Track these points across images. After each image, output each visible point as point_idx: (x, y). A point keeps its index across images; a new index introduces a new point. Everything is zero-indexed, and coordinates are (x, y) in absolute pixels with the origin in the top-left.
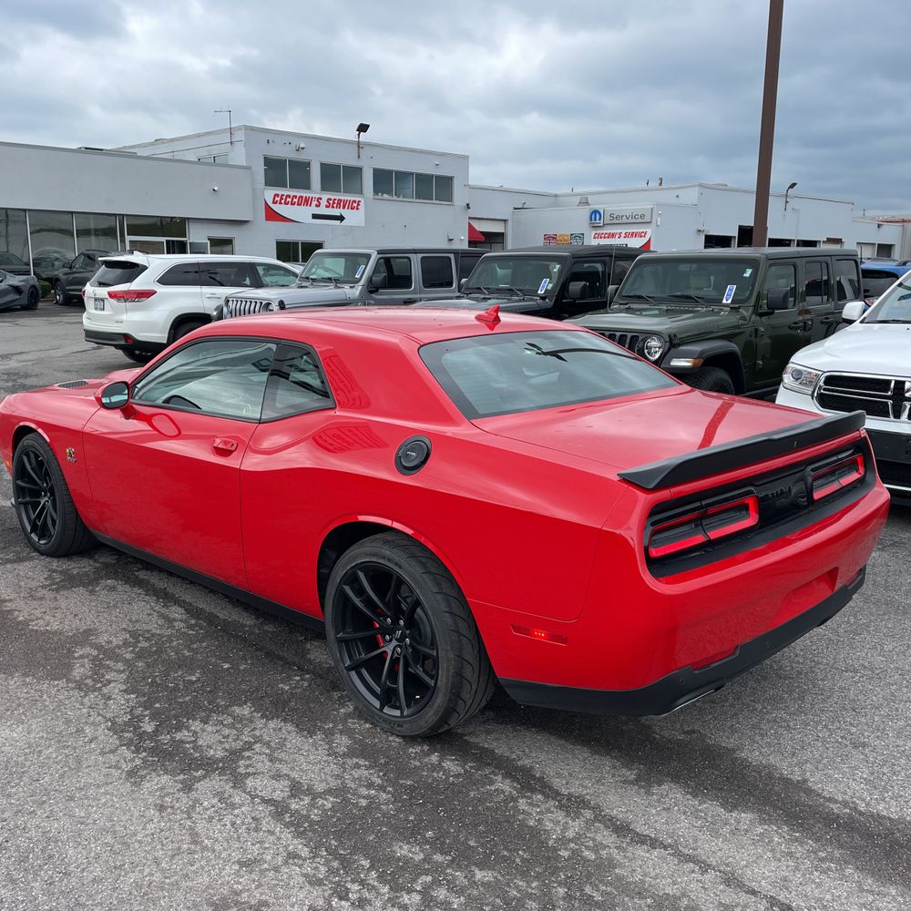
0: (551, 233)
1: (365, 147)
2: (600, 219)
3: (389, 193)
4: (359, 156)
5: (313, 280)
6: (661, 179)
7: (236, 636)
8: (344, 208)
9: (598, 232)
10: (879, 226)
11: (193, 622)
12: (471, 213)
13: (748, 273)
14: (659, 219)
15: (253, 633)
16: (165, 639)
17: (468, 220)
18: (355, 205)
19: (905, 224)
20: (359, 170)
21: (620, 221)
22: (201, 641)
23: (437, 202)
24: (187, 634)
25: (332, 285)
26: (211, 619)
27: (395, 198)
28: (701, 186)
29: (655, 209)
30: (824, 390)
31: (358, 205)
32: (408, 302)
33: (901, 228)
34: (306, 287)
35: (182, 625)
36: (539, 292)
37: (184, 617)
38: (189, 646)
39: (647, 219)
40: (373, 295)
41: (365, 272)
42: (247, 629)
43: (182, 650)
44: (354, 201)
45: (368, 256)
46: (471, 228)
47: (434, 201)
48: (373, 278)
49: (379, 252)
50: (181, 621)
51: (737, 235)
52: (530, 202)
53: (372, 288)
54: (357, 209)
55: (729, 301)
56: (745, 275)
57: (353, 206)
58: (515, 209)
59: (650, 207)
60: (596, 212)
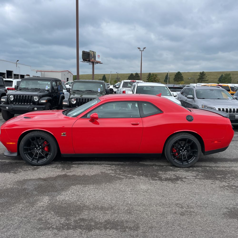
10: (37, 72)
13: (101, 86)
51: (6, 73)
55: (100, 91)
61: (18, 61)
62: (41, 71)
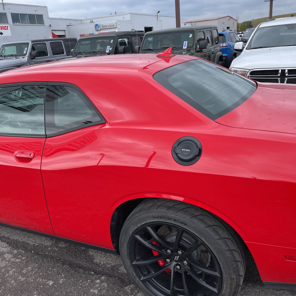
0: (82, 34)
1: (6, 5)
2: (99, 28)
3: (19, 22)
4: (4, 9)
5: (5, 56)
6: (116, 12)
7: (46, 256)
8: (2, 29)
9: (99, 32)
10: (185, 24)
11: (15, 251)
12: (52, 28)
13: (191, 36)
14: (119, 26)
15: (55, 251)
16: (3, 270)
17: (51, 31)
18: (6, 28)
19: (192, 23)
20: (5, 14)
21: (106, 28)
22: (27, 266)
23: (38, 25)
24: (16, 262)
25: (14, 58)
26: (25, 247)
27: (21, 24)
28: (130, 13)
29: (117, 23)
30: (250, 77)
31: (7, 28)
32: (48, 61)
33: (191, 25)
34: (3, 59)
35: (10, 256)
36: (107, 52)
37: (9, 249)
38: (20, 272)
39: (115, 26)
40: (33, 60)
41: (28, 50)
42: (49, 249)
43: (18, 277)
44: (6, 27)
45: (28, 44)
46: (53, 34)
47: (37, 25)
48: (32, 53)
49: (32, 42)
50: (8, 253)
51: (144, 30)
52: (72, 23)
53: (32, 57)
54: (7, 29)
55: (186, 48)
56: (190, 37)
57: (5, 28)
58: (67, 26)
59: (116, 22)
60: (97, 25)
61: (159, 12)
62: (191, 22)
